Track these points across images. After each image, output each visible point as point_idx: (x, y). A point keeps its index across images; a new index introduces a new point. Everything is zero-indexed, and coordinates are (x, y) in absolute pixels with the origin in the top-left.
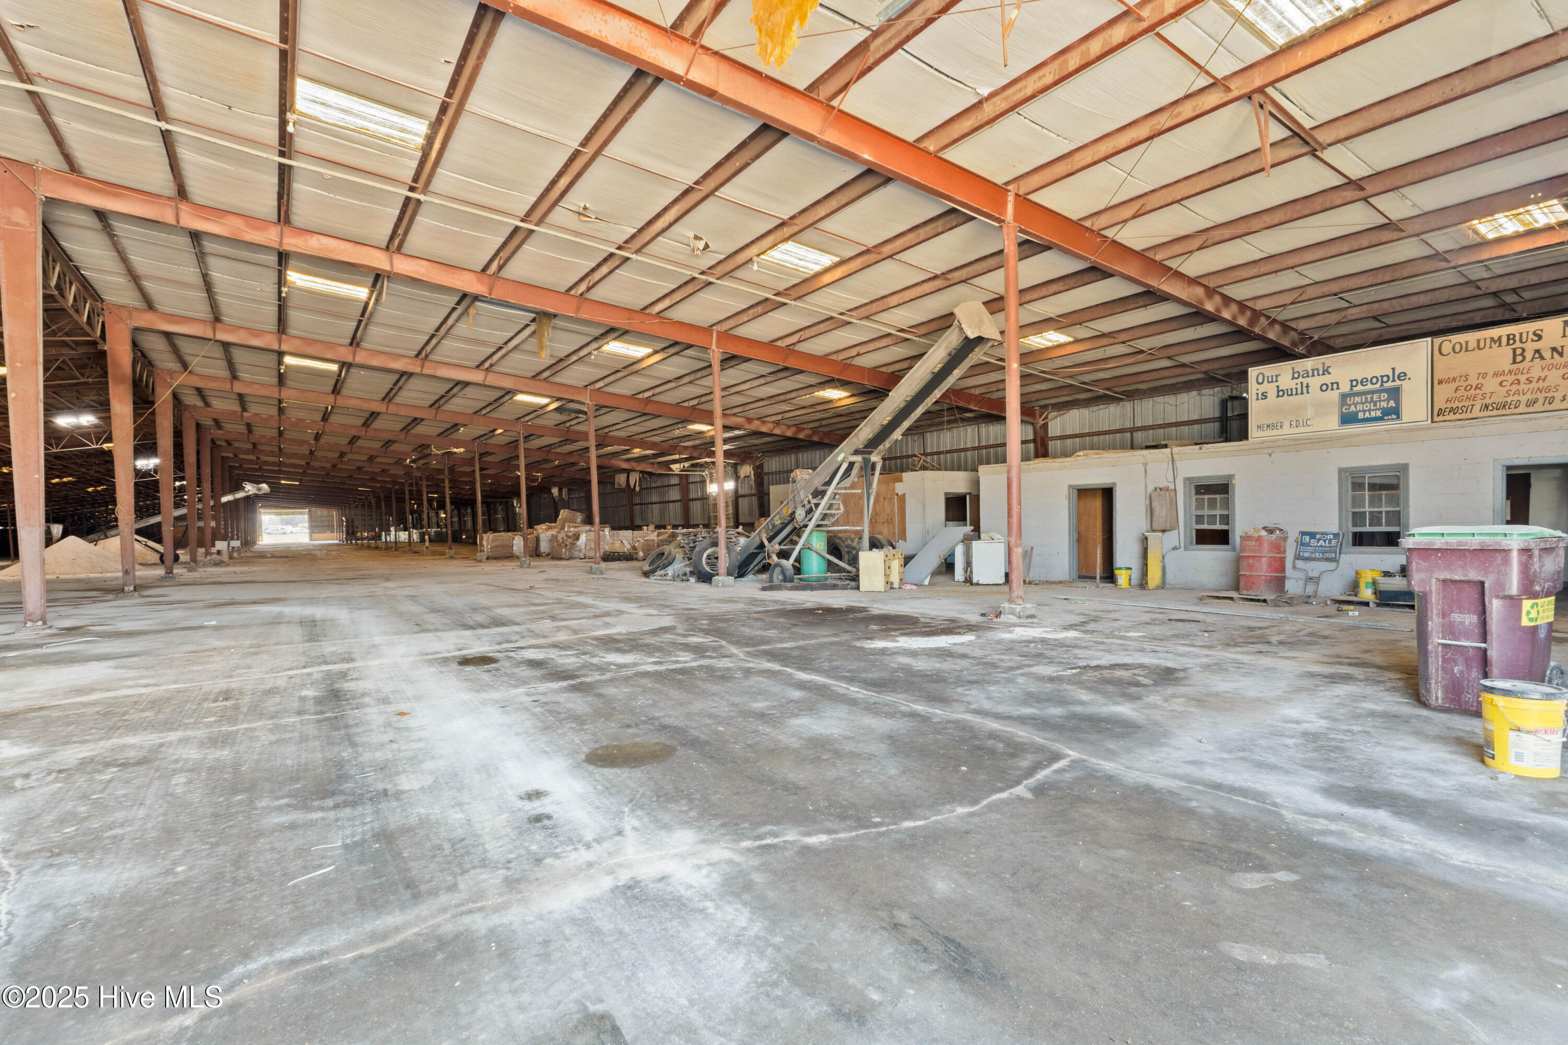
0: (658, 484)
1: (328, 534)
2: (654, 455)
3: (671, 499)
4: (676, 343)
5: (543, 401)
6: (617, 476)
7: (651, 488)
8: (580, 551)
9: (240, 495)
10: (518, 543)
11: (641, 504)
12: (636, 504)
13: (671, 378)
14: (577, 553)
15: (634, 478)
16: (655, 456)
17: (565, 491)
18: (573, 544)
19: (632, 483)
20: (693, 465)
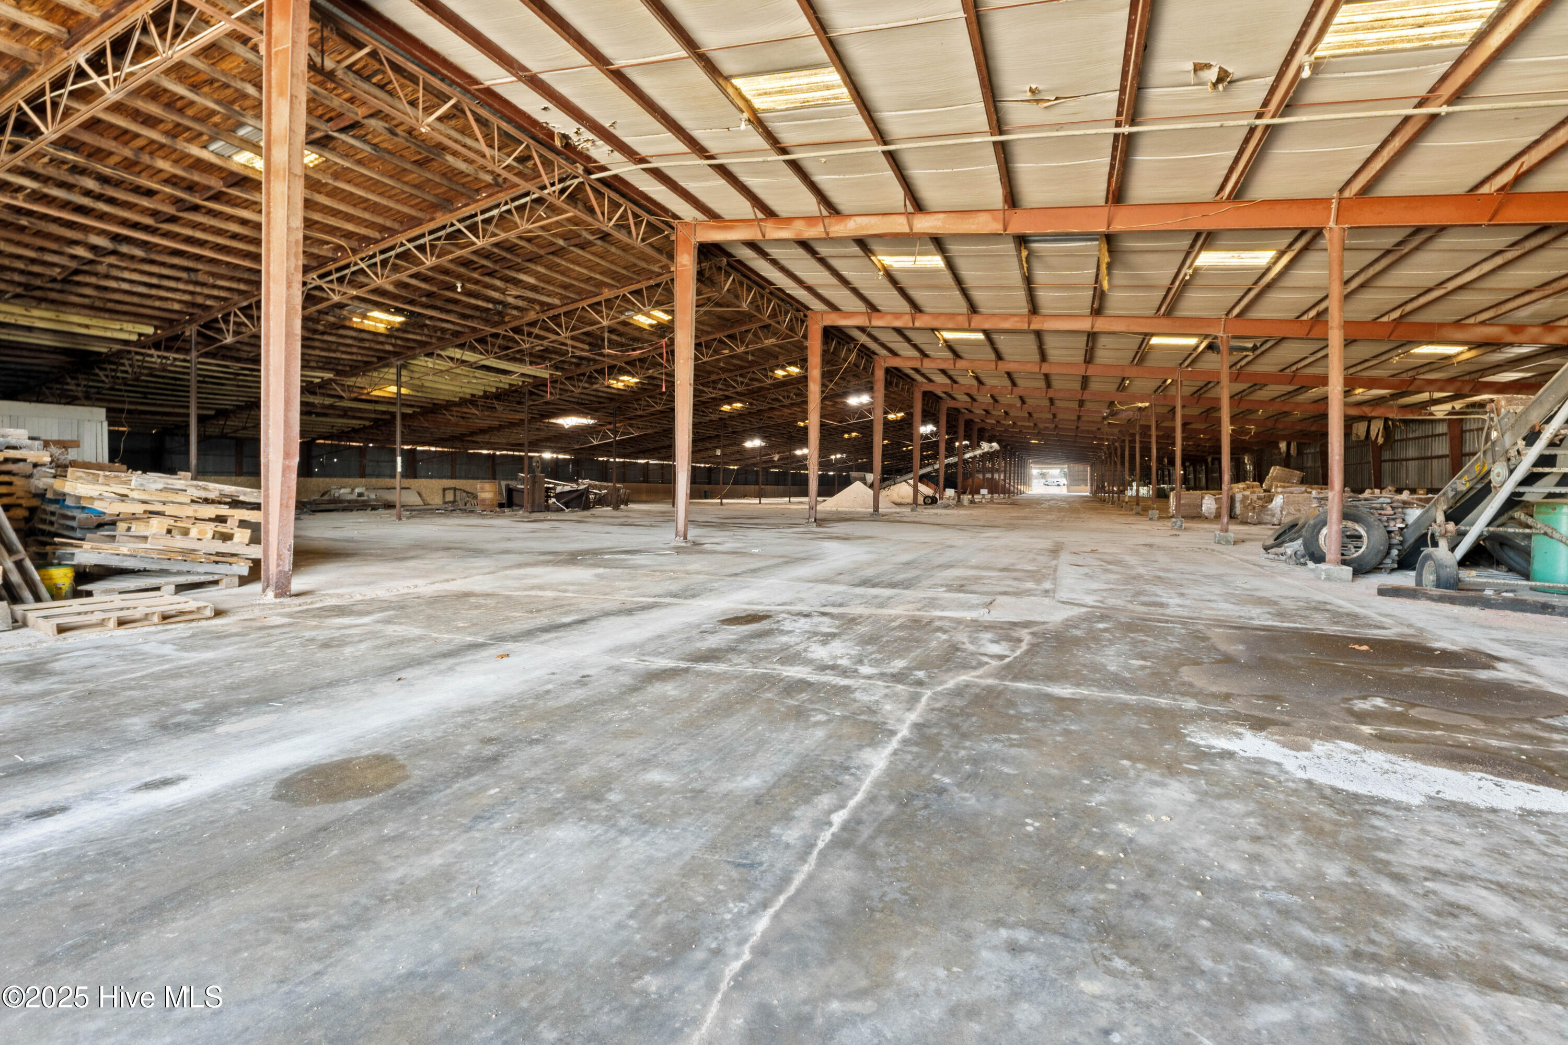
0: (1417, 434)
1: (1083, 487)
2: (1392, 395)
3: (1435, 454)
4: (1418, 230)
5: (1192, 341)
6: (1355, 425)
7: (1408, 439)
8: (1273, 515)
9: (978, 452)
10: (1209, 503)
11: (1393, 461)
12: (1385, 461)
13: (1431, 284)
14: (1269, 518)
15: (1377, 427)
16: (1394, 397)
17: (1293, 446)
18: (1263, 507)
19: (1373, 434)
20: (1468, 406)
